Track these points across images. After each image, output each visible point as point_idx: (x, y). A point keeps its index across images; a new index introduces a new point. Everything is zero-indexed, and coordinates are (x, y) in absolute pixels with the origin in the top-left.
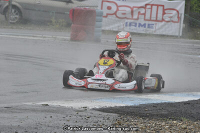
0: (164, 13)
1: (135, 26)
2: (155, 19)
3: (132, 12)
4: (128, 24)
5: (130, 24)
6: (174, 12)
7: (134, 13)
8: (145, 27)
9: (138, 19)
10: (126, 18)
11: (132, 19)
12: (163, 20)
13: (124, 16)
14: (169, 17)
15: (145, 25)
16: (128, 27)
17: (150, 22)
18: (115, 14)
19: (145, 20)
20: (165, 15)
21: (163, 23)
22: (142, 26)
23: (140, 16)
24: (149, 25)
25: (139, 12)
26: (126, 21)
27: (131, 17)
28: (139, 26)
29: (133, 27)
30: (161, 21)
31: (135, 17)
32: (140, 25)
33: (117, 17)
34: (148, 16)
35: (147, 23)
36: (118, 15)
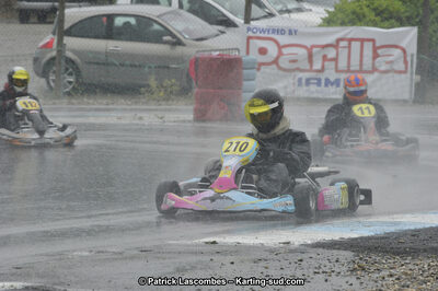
0: (375, 56)
1: (319, 84)
2: (358, 68)
3: (310, 57)
4: (304, 81)
5: (308, 82)
6: (397, 52)
7: (314, 59)
8: (338, 85)
9: (322, 70)
11: (311, 70)
12: (374, 69)
13: (295, 66)
14: (387, 63)
15: (337, 82)
16: (304, 88)
18: (276, 62)
19: (337, 71)
20: (378, 60)
21: (376, 74)
22: (332, 84)
23: (326, 63)
25: (325, 57)
26: (301, 75)
27: (308, 67)
28: (326, 85)
30: (371, 72)
31: (317, 66)
32: (328, 82)
33: (280, 68)
35: (343, 76)
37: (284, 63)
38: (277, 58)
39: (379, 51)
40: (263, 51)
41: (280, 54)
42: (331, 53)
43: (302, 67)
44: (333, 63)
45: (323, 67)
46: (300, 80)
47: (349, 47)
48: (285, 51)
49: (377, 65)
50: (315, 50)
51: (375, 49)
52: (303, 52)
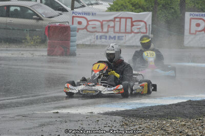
0: (132, 25)
1: (106, 38)
2: (124, 31)
3: (102, 26)
4: (99, 37)
5: (101, 37)
6: (142, 24)
7: (104, 26)
8: (115, 39)
9: (108, 32)
10: (96, 31)
11: (102, 32)
12: (132, 32)
13: (94, 30)
14: (138, 29)
15: (114, 37)
16: (99, 40)
17: (120, 35)
18: (86, 28)
19: (114, 32)
20: (134, 27)
21: (133, 34)
22: (112, 38)
23: (109, 29)
24: (119, 37)
25: (109, 26)
26: (97, 34)
27: (101, 31)
28: (109, 39)
29: (103, 40)
30: (131, 33)
31: (105, 30)
32: (110, 37)
33: (88, 31)
34: (117, 29)
35: (117, 35)
36: (89, 30)
37: (89, 28)
38: (87, 26)
39: (134, 23)
40: (80, 23)
41: (88, 24)
42: (112, 24)
43: (98, 30)
44: (113, 29)
45: (108, 30)
46: (97, 36)
47: (120, 21)
48: (90, 23)
49: (133, 30)
50: (104, 22)
51: (132, 22)
52: (98, 23)
